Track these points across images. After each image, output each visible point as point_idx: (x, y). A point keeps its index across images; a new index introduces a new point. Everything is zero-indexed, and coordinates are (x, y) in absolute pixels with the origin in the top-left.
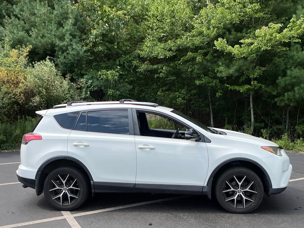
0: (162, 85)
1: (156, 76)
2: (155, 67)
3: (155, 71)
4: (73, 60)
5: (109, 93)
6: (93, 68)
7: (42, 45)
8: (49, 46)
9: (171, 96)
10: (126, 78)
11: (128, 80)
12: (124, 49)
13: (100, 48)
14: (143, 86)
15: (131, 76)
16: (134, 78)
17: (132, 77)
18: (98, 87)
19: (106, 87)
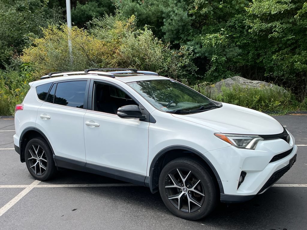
0: (284, 46)
1: (270, 36)
2: (270, 25)
3: (270, 31)
4: (177, 27)
5: (213, 59)
6: (202, 33)
7: (153, 13)
8: (159, 14)
9: (292, 60)
10: (238, 41)
11: (241, 43)
12: (237, 7)
13: (204, 10)
14: (261, 50)
15: (244, 39)
16: (248, 40)
17: (246, 40)
18: (202, 53)
19: (211, 53)
